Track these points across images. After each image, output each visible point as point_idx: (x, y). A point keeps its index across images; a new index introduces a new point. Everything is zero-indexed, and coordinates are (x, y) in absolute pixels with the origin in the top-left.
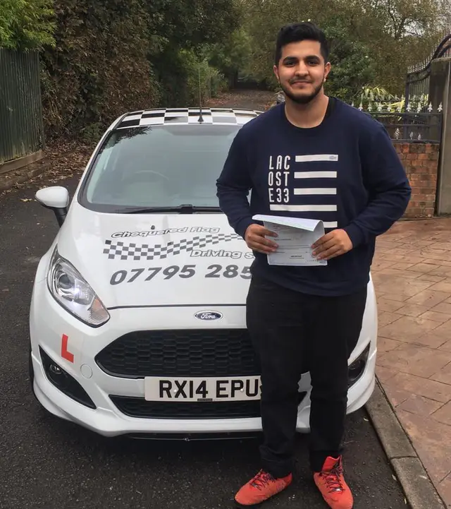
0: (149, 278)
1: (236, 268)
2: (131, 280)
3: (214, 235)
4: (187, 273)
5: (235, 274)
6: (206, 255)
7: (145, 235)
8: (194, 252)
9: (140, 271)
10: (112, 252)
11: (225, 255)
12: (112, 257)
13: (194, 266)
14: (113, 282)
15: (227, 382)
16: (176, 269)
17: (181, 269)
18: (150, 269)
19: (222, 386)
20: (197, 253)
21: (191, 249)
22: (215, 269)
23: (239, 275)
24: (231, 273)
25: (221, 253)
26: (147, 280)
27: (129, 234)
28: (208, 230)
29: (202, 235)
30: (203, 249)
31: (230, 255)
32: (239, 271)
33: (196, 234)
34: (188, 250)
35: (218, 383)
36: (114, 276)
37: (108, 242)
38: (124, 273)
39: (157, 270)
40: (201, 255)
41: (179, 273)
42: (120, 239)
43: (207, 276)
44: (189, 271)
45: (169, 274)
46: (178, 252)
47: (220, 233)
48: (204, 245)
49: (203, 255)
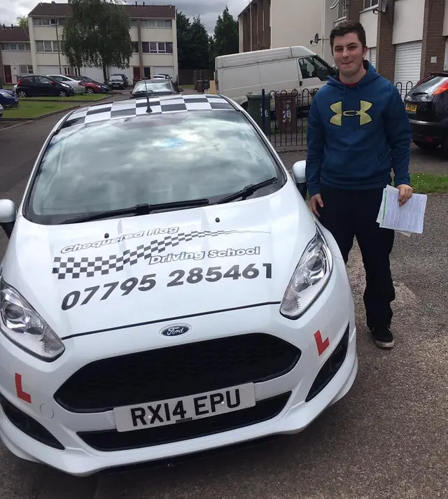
0: (105, 297)
1: (200, 270)
2: (85, 302)
3: (173, 236)
4: (147, 285)
5: (200, 278)
6: (166, 260)
7: (98, 246)
8: (153, 259)
9: (95, 289)
10: (62, 270)
11: (187, 257)
12: (62, 276)
13: (154, 275)
14: (65, 307)
15: (205, 398)
16: (134, 281)
17: (140, 281)
18: (106, 286)
19: (200, 402)
20: (156, 260)
21: (149, 256)
22: (177, 275)
23: (204, 278)
24: (195, 278)
25: (183, 255)
26: (102, 299)
27: (80, 247)
28: (167, 231)
29: (160, 238)
30: (163, 254)
31: (192, 256)
32: (204, 274)
33: (154, 238)
34: (146, 257)
35: (196, 400)
36: (66, 299)
37: (57, 259)
38: (77, 294)
39: (114, 285)
40: (161, 261)
41: (138, 285)
42: (71, 254)
43: (169, 285)
44: (149, 282)
45: (127, 289)
46: (135, 261)
47: (180, 232)
48: (163, 249)
49: (163, 260)
